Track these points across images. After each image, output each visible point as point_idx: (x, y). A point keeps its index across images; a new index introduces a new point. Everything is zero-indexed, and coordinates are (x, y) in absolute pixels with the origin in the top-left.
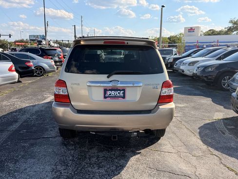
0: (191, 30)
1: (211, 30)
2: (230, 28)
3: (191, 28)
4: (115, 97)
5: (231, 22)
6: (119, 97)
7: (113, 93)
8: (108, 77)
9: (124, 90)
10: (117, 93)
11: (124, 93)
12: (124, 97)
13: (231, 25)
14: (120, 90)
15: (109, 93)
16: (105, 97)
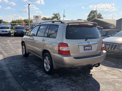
0: (37, 17)
1: (44, 18)
2: (54, 17)
3: (37, 16)
4: (88, 50)
5: (54, 14)
6: (90, 49)
7: (87, 48)
8: (86, 40)
9: (91, 46)
10: (89, 47)
11: (91, 47)
12: (91, 49)
13: (54, 16)
14: (90, 46)
15: (86, 48)
16: (85, 50)
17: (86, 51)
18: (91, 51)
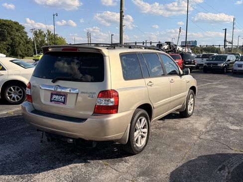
4: (58, 102)
6: (61, 102)
7: (57, 97)
10: (60, 97)
12: (64, 103)
15: (54, 97)
16: (51, 101)
17: (53, 104)
18: (62, 105)
